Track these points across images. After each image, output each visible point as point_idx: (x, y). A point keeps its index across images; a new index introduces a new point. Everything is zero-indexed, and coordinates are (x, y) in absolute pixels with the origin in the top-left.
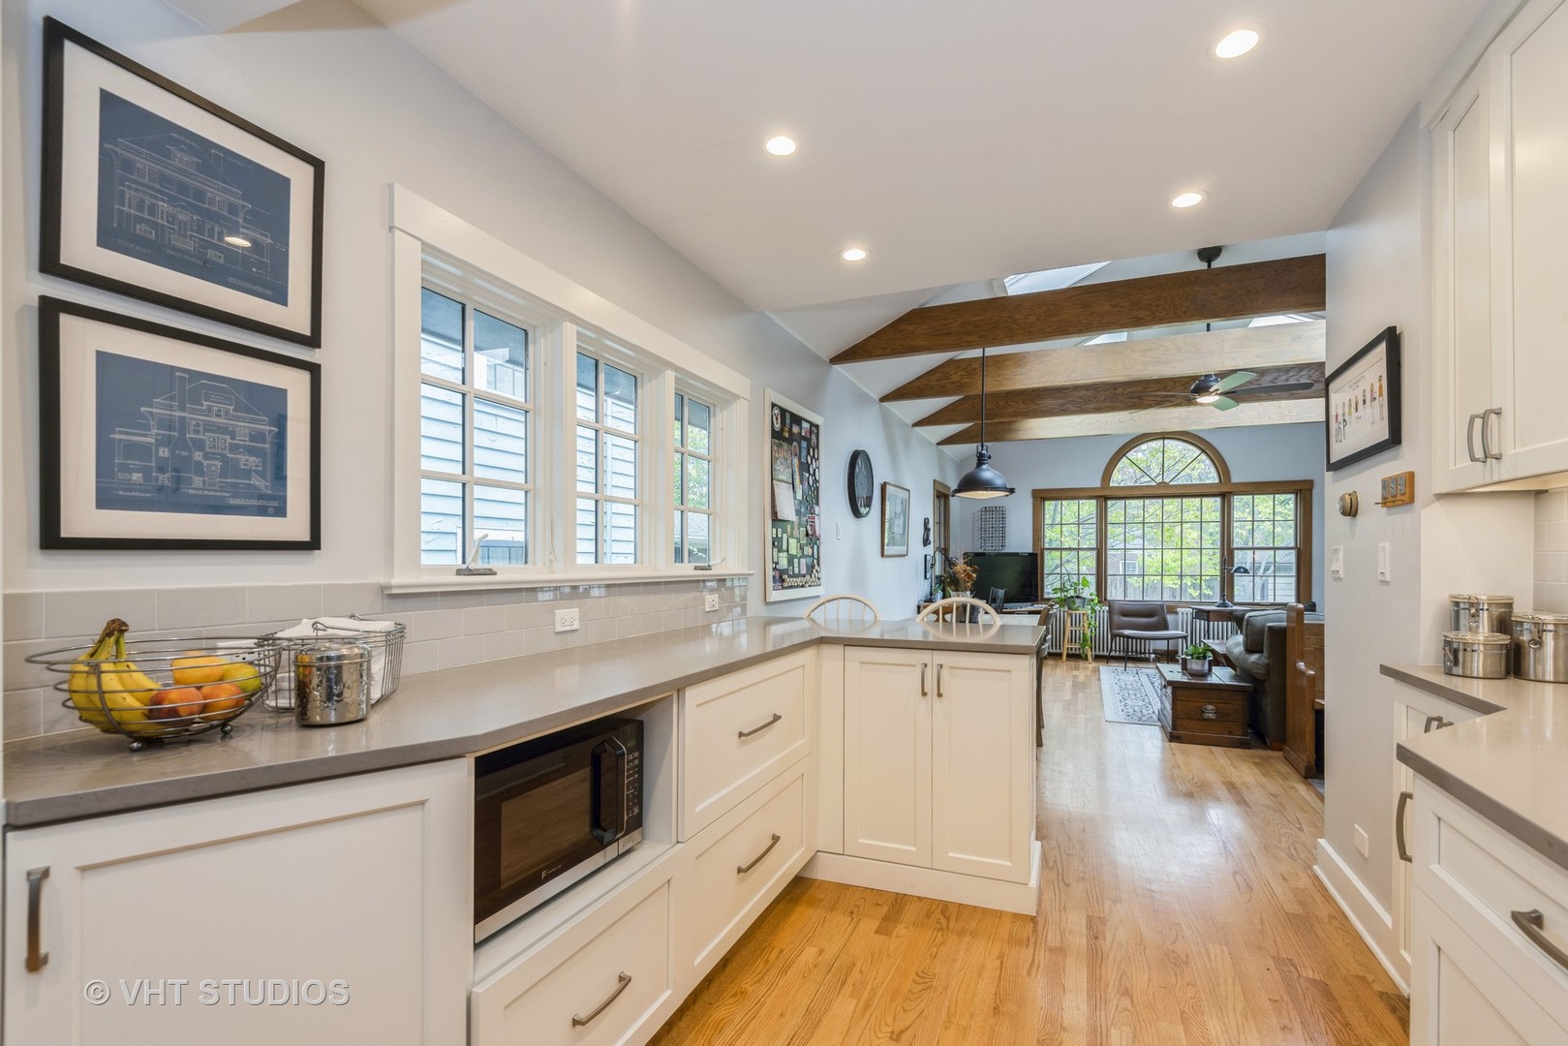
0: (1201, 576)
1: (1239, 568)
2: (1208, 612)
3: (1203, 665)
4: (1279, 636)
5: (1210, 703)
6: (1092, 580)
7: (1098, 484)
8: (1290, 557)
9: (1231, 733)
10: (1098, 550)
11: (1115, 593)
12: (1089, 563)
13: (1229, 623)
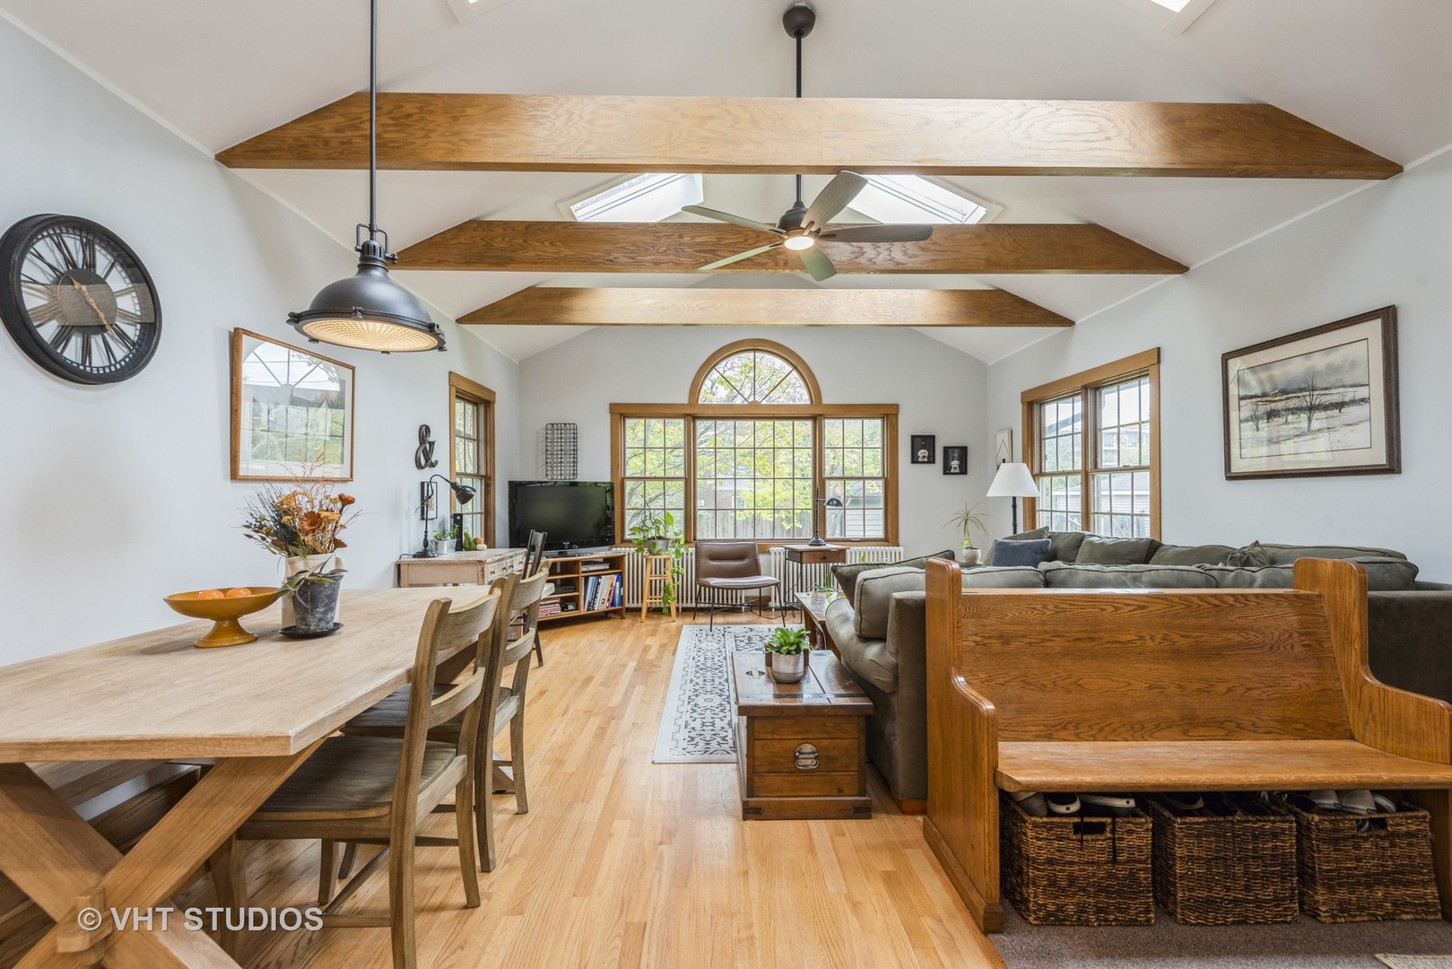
0: (793, 509)
1: (832, 500)
2: (801, 552)
3: (797, 663)
4: (914, 614)
5: (807, 740)
6: (679, 516)
7: (684, 399)
8: (876, 489)
9: (840, 792)
10: (686, 479)
11: (704, 532)
12: (676, 493)
13: (822, 565)
